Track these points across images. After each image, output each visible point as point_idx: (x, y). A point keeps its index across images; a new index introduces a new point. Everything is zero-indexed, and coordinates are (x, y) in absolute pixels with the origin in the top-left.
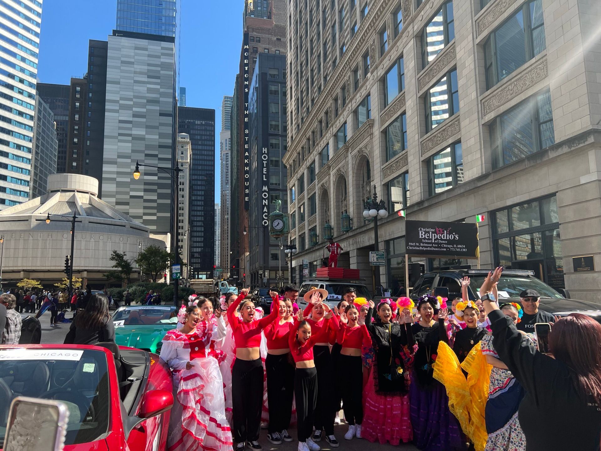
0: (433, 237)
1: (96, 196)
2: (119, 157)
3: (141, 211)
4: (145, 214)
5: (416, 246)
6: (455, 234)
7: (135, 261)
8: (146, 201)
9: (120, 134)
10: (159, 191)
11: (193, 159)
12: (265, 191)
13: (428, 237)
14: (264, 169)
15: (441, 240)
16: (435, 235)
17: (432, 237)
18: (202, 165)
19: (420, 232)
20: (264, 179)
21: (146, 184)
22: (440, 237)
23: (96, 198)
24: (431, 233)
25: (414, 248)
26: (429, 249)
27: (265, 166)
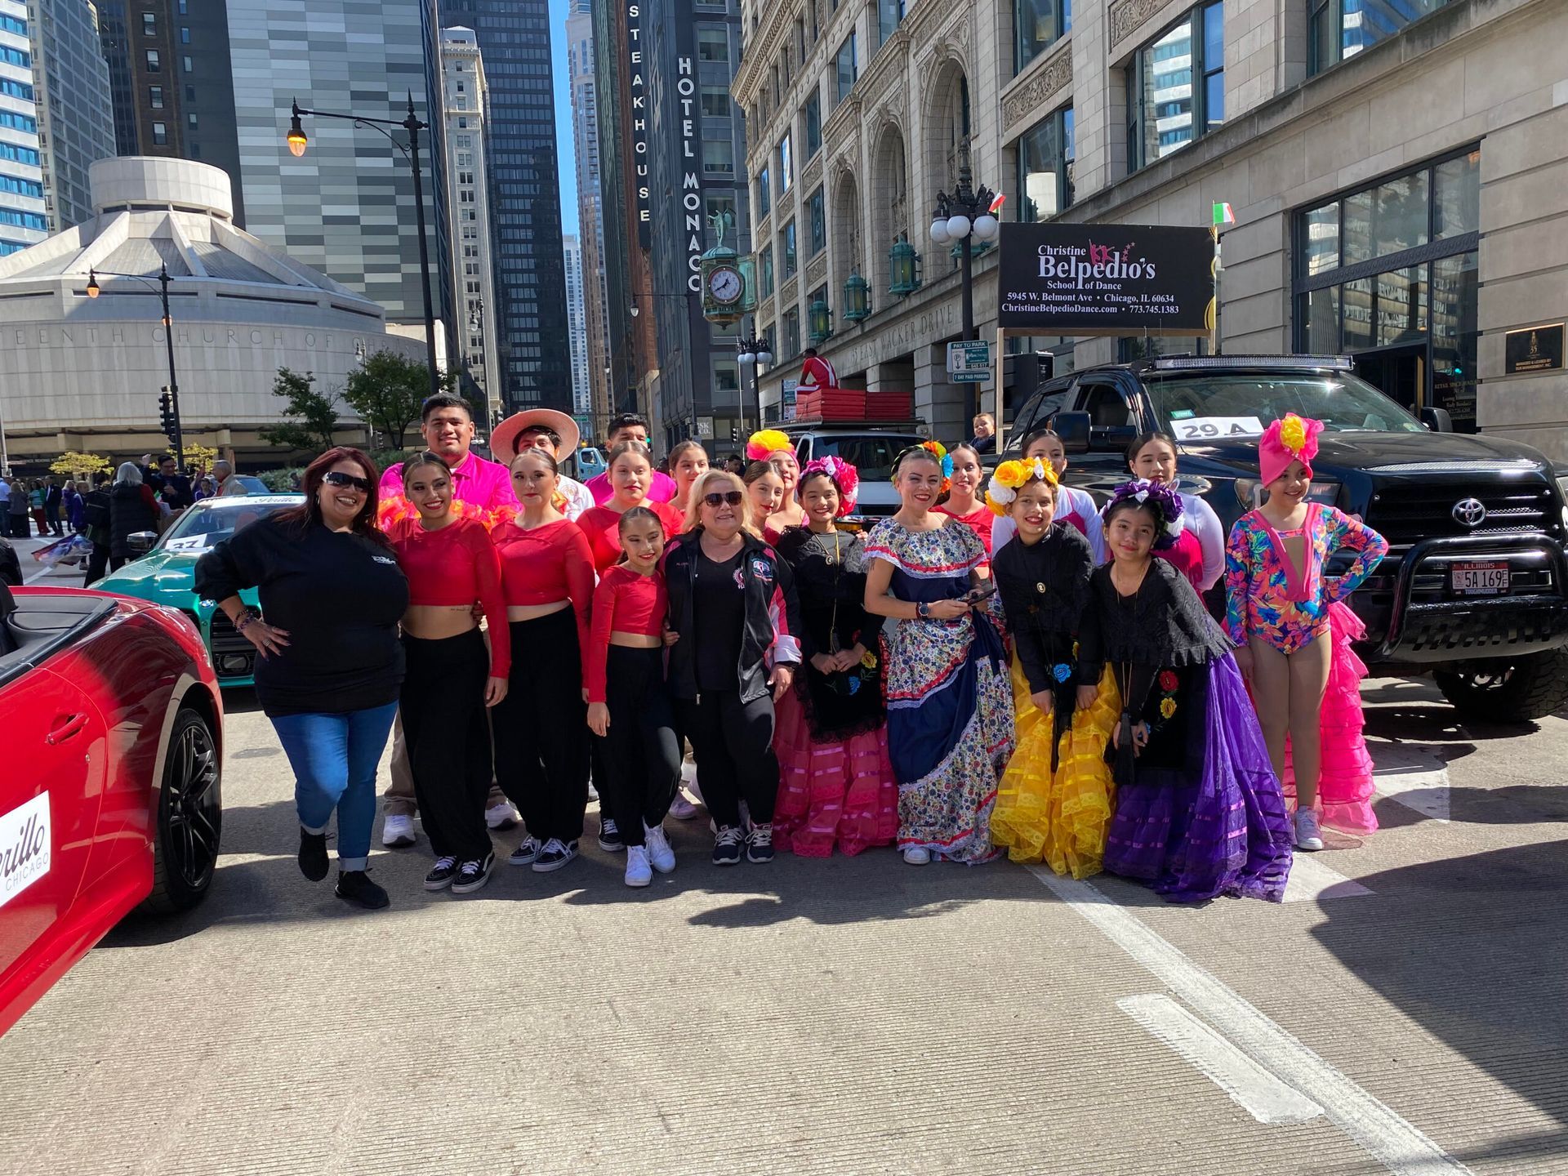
0: (1082, 272)
1: (230, 219)
3: (358, 260)
4: (370, 269)
5: (1028, 302)
6: (1147, 262)
7: (342, 395)
8: (368, 230)
9: (275, 35)
10: (405, 200)
11: (493, 106)
12: (691, 190)
13: (1064, 272)
14: (685, 122)
15: (1105, 280)
16: (1085, 267)
17: (1077, 273)
18: (519, 122)
19: (1043, 259)
20: (688, 154)
21: (362, 181)
22: (1100, 272)
23: (228, 226)
24: (1073, 259)
25: (1022, 309)
26: (1066, 309)
27: (687, 113)
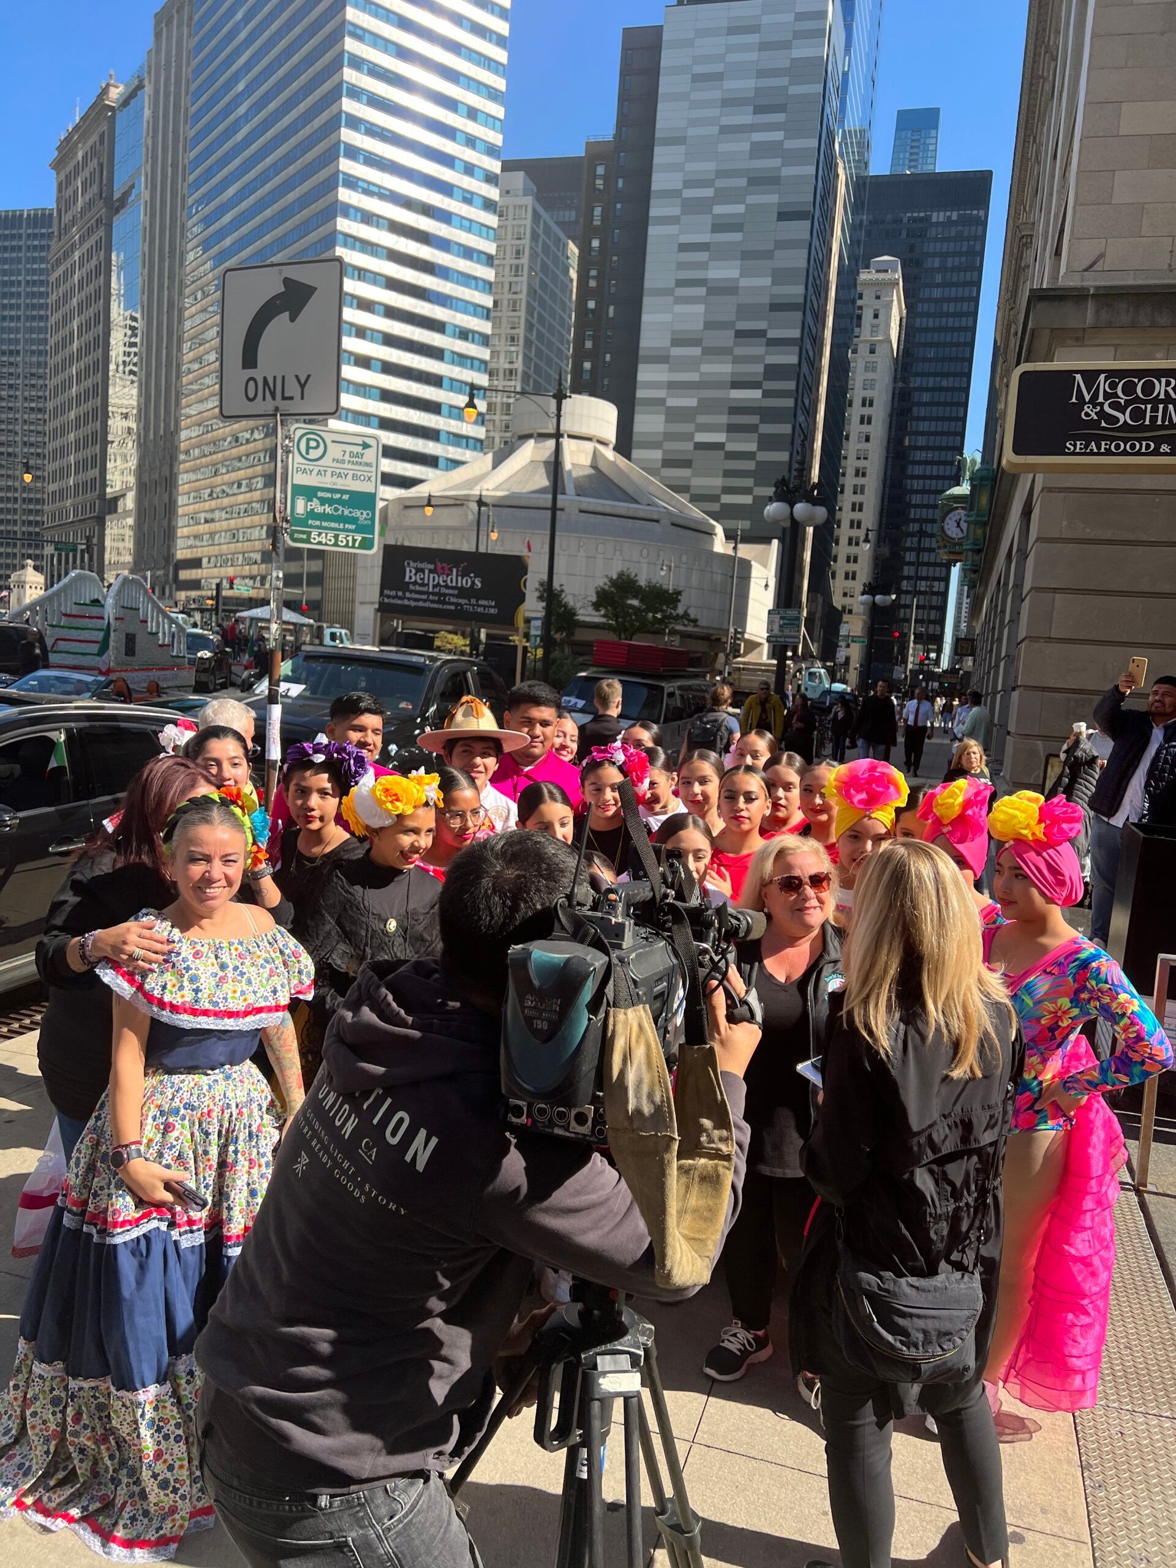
0: (432, 580)
1: (611, 446)
2: (676, 342)
3: (716, 482)
4: (727, 490)
5: (397, 597)
6: (475, 577)
8: (731, 456)
9: (681, 283)
10: (766, 429)
11: (909, 329)
13: (420, 579)
15: (447, 587)
16: (434, 577)
17: (429, 581)
18: (937, 345)
19: (408, 570)
22: (443, 581)
23: (609, 454)
24: (427, 571)
25: (392, 601)
26: (421, 604)
